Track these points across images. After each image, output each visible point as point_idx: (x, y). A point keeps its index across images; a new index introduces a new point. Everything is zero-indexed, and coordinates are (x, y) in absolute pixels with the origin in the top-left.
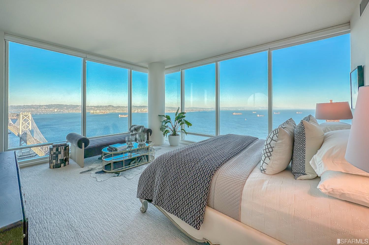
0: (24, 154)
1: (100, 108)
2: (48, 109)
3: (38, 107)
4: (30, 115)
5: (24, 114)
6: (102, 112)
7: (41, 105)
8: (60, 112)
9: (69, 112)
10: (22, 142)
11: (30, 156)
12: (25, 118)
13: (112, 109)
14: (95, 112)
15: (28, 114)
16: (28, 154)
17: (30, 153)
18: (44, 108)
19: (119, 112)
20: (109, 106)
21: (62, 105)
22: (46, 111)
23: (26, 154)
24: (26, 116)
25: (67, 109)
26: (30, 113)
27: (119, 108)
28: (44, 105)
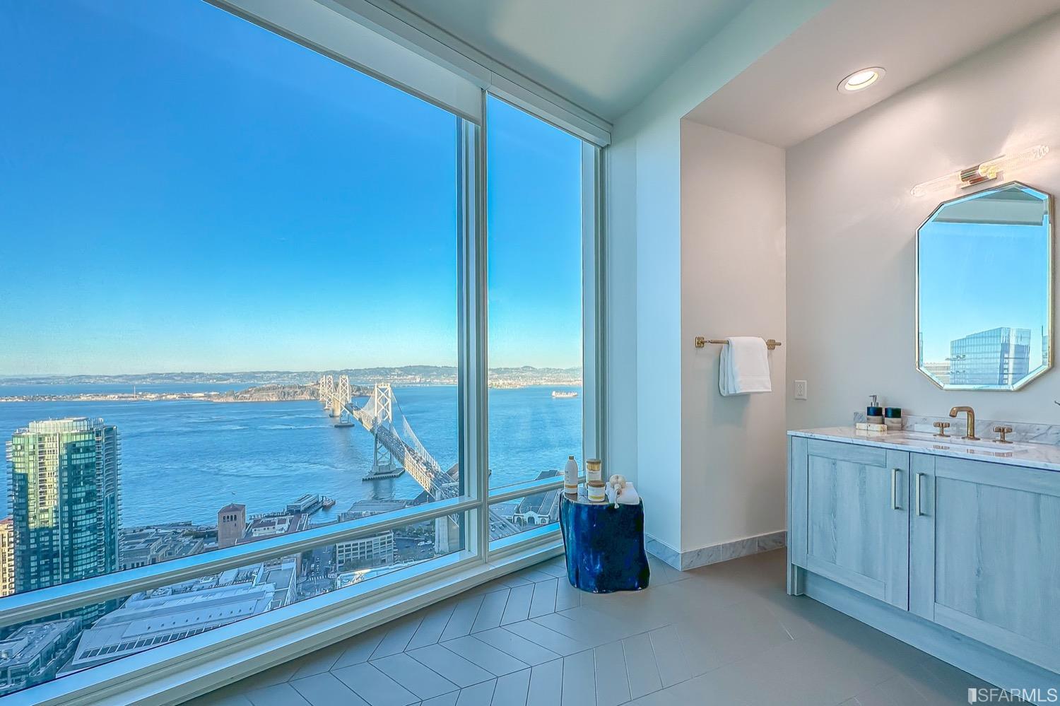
0: (381, 471)
1: (503, 373)
2: (403, 376)
3: (388, 371)
4: (389, 389)
5: (380, 387)
6: (511, 384)
7: (392, 369)
8: (425, 382)
9: (442, 384)
10: (379, 445)
11: (391, 475)
12: (383, 394)
13: (533, 377)
14: (494, 383)
15: (386, 387)
16: (388, 471)
17: (391, 470)
18: (398, 375)
19: (549, 383)
20: (526, 368)
21: (429, 367)
22: (400, 382)
23: (385, 471)
24: (383, 390)
25: (438, 376)
26: (389, 384)
27: (548, 372)
28: (398, 368)
